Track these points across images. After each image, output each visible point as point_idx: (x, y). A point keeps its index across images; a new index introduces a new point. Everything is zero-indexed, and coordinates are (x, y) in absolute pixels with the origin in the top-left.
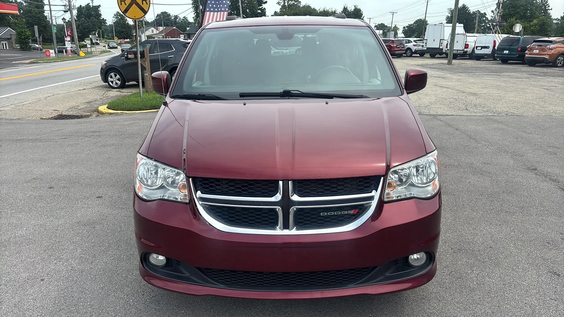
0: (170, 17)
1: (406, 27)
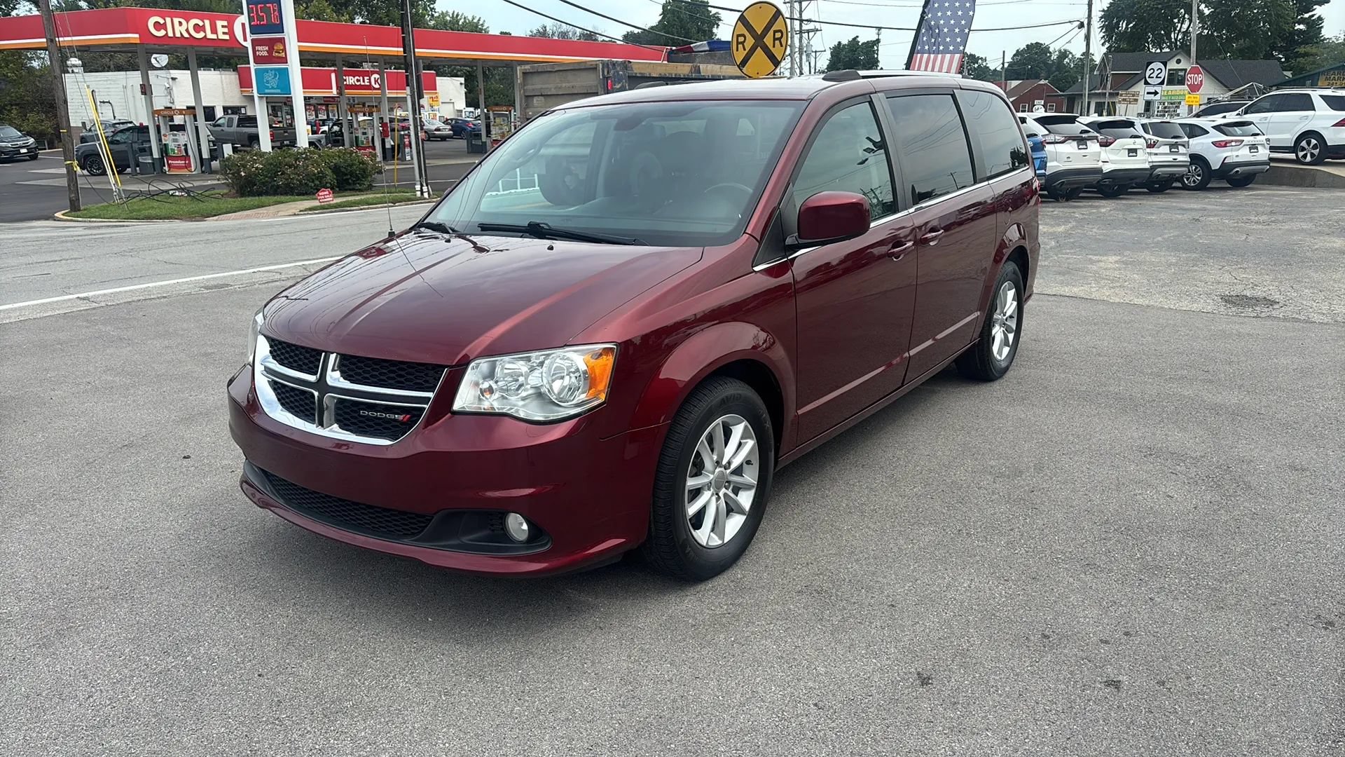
0: (1048, 55)
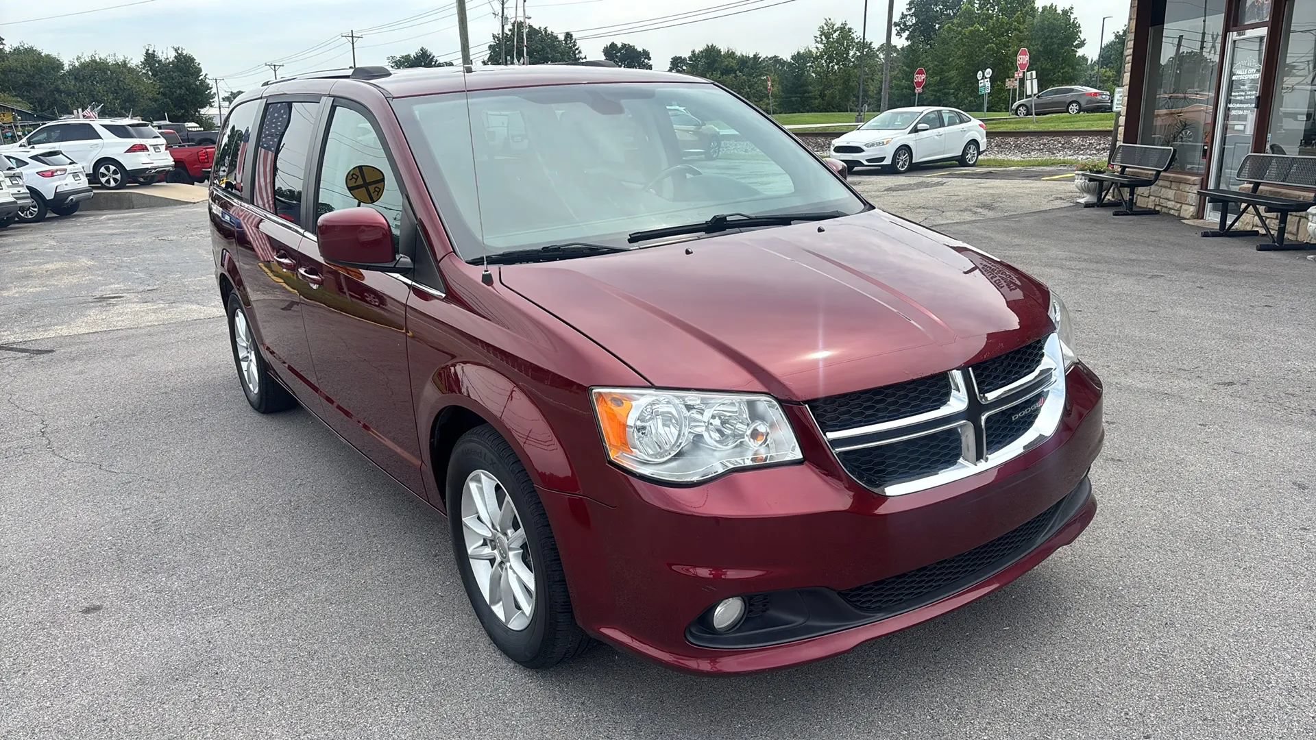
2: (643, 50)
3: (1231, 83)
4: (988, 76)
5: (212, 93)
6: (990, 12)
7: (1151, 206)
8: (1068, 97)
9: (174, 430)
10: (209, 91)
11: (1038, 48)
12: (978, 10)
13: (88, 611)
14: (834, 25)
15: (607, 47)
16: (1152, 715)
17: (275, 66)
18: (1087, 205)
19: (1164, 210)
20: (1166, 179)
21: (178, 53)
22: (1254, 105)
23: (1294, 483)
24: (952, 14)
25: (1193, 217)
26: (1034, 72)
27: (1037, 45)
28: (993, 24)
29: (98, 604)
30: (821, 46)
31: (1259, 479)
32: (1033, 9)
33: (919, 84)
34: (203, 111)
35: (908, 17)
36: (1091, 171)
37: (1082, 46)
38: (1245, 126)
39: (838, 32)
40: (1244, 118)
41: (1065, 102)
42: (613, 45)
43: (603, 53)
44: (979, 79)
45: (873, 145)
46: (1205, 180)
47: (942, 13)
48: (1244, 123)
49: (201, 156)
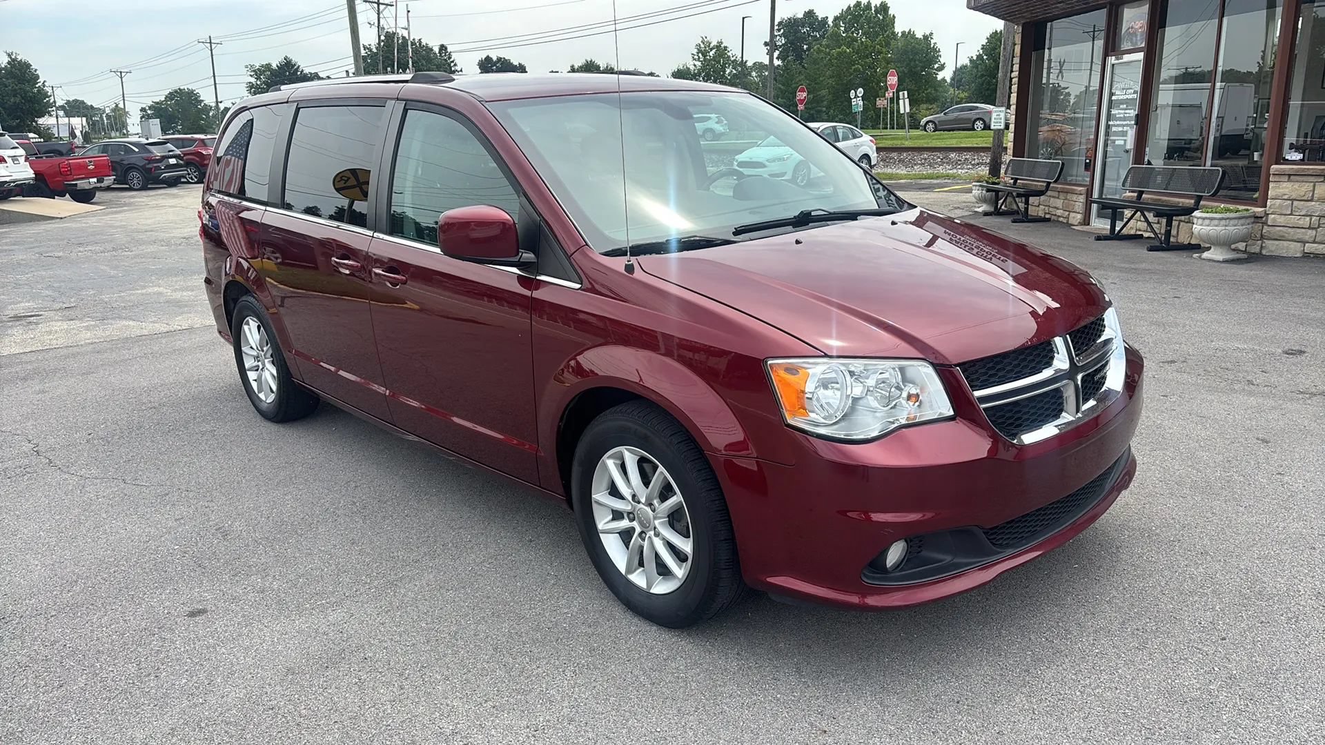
1: (147, 108)
2: (519, 64)
3: (1110, 101)
4: (860, 95)
5: (51, 101)
6: (855, 35)
7: (1041, 214)
8: (972, 115)
9: (186, 443)
10: (47, 99)
11: (903, 70)
12: (843, 33)
13: (193, 614)
14: (710, 43)
15: (482, 60)
16: (1220, 622)
17: (121, 72)
18: (986, 214)
19: (1055, 218)
20: (1055, 190)
21: (11, 58)
22: (1133, 122)
23: (1258, 439)
24: (818, 36)
25: (1080, 224)
26: (906, 92)
27: (902, 67)
28: (858, 46)
29: (201, 607)
30: (698, 64)
31: (1228, 437)
32: (893, 33)
33: (801, 101)
34: (41, 121)
35: (778, 37)
36: (987, 182)
37: (942, 70)
38: (1125, 140)
39: (714, 51)
40: (1124, 134)
41: (970, 119)
42: (488, 59)
43: (478, 67)
44: (852, 97)
45: (774, 161)
46: (1090, 190)
47: (809, 35)
48: (1125, 138)
49: (62, 168)
